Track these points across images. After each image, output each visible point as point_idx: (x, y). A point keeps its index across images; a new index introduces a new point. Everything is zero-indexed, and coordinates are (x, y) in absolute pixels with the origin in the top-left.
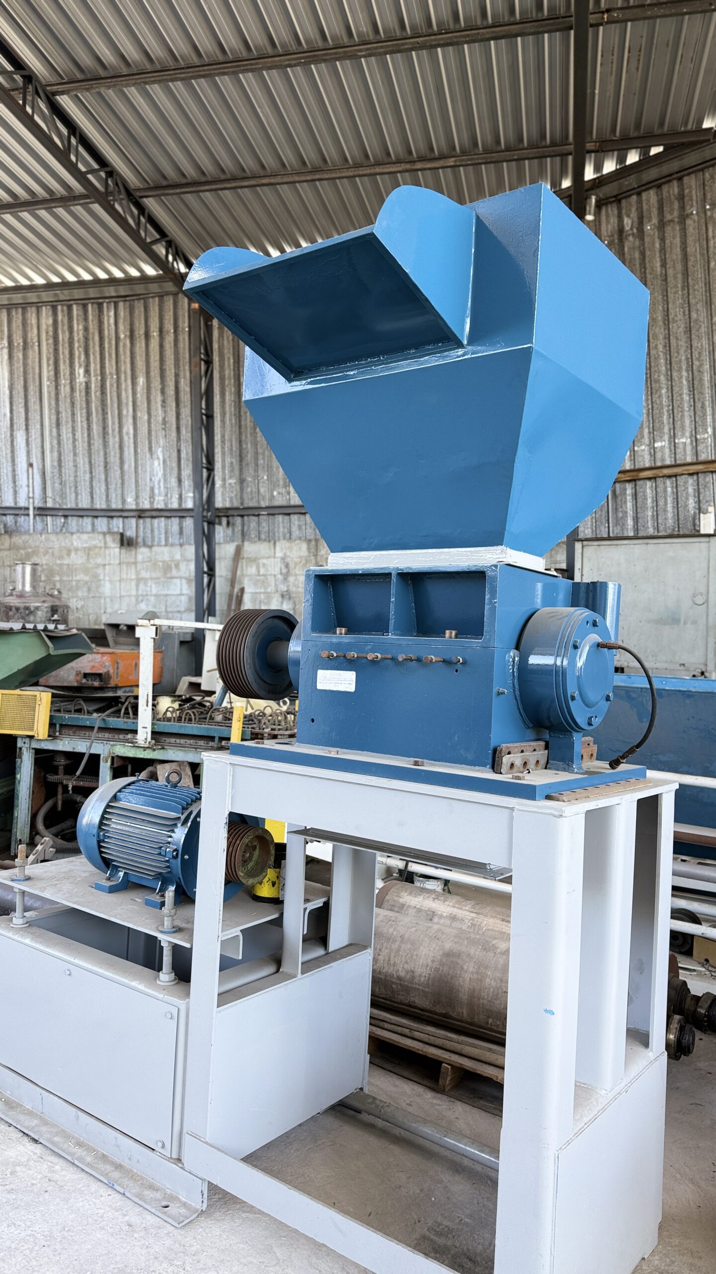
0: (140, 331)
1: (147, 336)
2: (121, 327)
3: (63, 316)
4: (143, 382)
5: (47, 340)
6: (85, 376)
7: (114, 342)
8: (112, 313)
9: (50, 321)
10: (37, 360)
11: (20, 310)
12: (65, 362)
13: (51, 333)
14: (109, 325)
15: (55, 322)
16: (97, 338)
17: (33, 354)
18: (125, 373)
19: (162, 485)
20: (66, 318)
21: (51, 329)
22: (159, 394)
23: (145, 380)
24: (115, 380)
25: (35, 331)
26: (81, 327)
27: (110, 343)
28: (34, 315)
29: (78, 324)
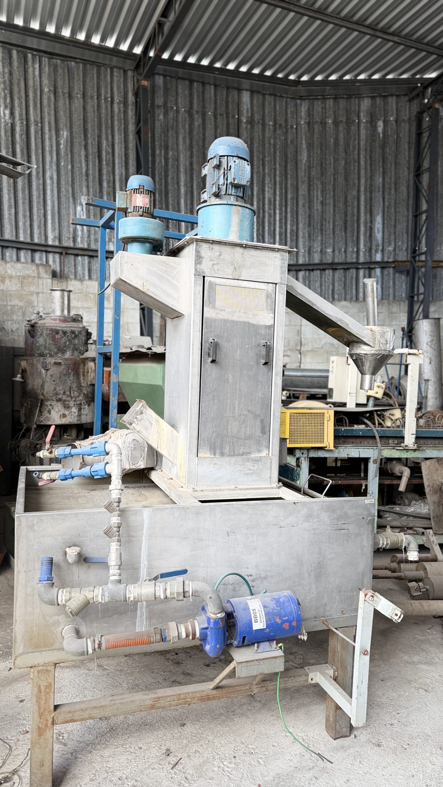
0: (62, 89)
1: (71, 95)
2: (45, 81)
7: (39, 93)
14: (34, 76)
18: (49, 123)
22: (83, 149)
23: (69, 134)
24: (40, 128)
27: (35, 92)
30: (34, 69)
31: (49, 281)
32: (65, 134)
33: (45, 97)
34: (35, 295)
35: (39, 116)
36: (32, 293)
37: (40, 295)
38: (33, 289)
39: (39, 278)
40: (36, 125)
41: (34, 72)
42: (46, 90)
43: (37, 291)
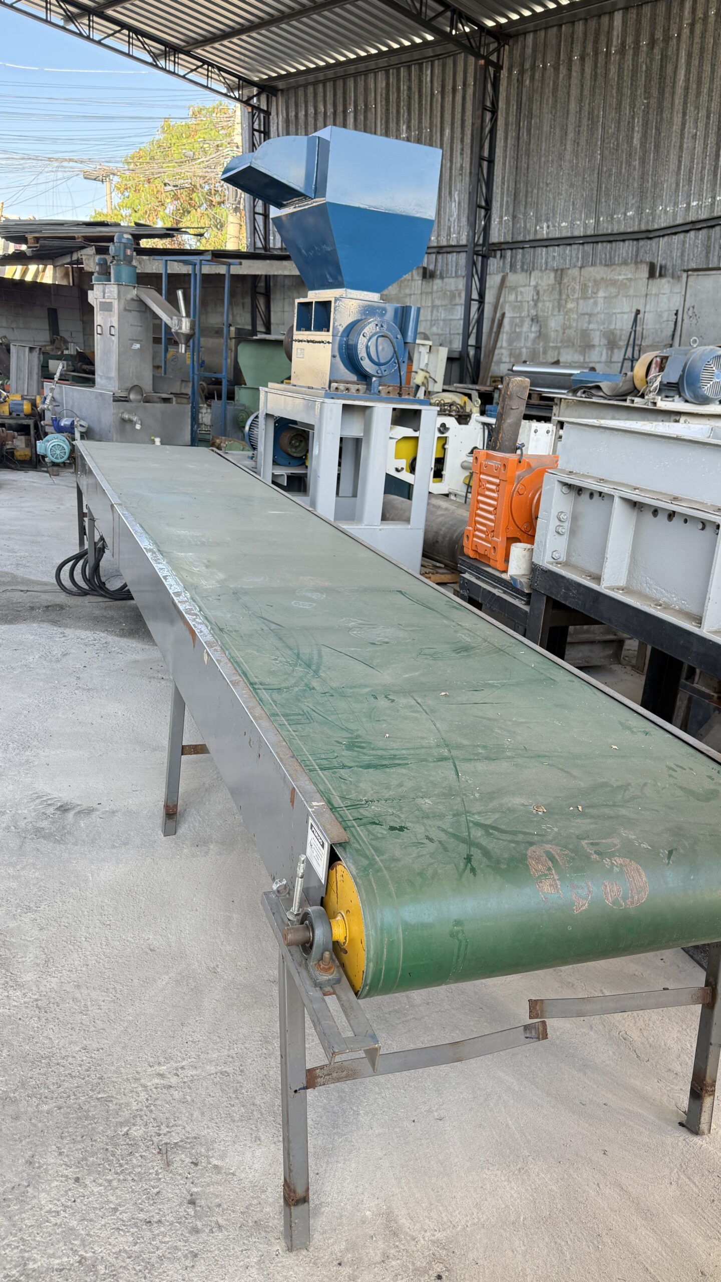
0: (449, 87)
1: (454, 89)
2: (436, 84)
3: (393, 78)
5: (381, 102)
7: (429, 99)
8: (429, 72)
9: (384, 85)
10: (374, 121)
11: (363, 77)
12: (393, 120)
13: (384, 95)
14: (427, 82)
15: (388, 84)
16: (417, 96)
17: (371, 116)
18: (436, 126)
19: (456, 224)
20: (395, 80)
21: (384, 91)
22: (459, 143)
25: (373, 95)
26: (405, 87)
27: (426, 100)
28: (372, 80)
29: (404, 84)
30: (426, 75)
31: (420, 282)
32: (447, 132)
33: (434, 100)
34: (408, 297)
35: (428, 121)
36: (406, 295)
37: (412, 296)
38: (407, 291)
39: (412, 280)
41: (426, 79)
42: (436, 92)
43: (410, 293)
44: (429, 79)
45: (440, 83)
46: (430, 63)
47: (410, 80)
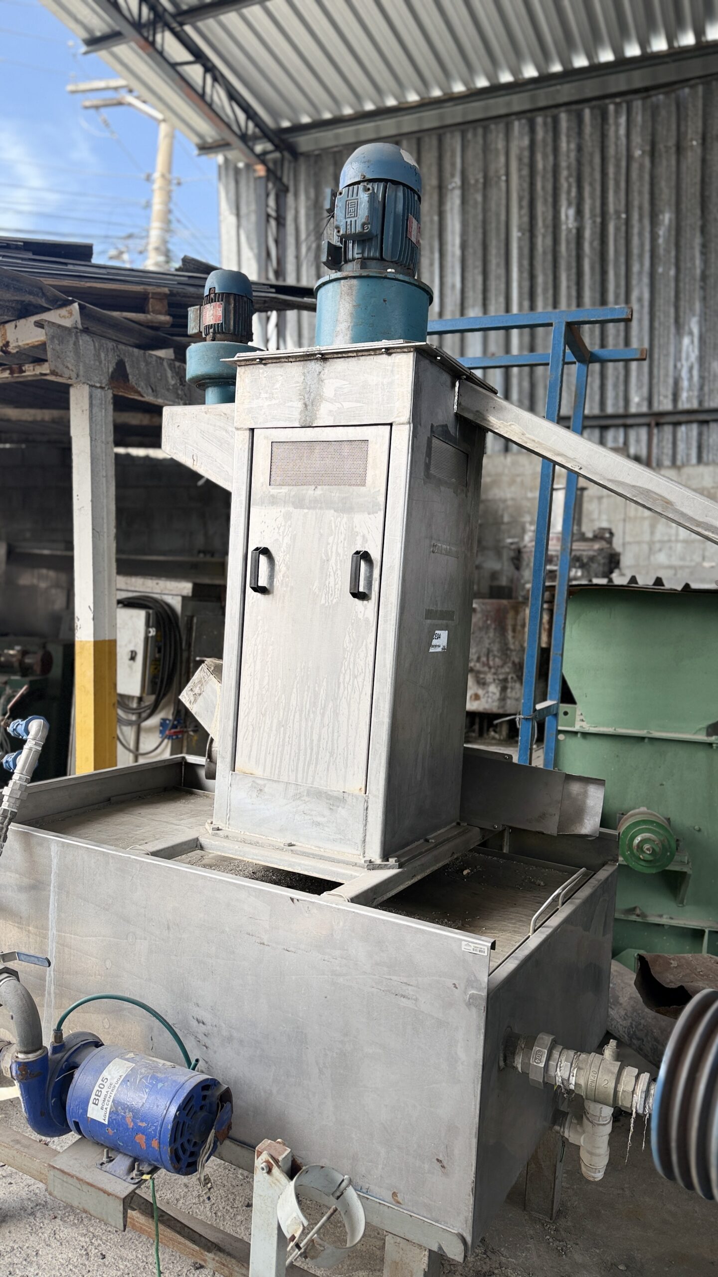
1: (679, 149)
2: (637, 139)
3: (546, 132)
4: (670, 220)
5: (520, 170)
6: (576, 220)
7: (623, 164)
8: (623, 120)
9: (526, 142)
10: (504, 202)
11: (480, 131)
12: (545, 201)
13: (526, 160)
14: (617, 137)
15: (533, 142)
16: (597, 160)
17: (497, 195)
18: (641, 208)
19: (695, 373)
20: (550, 134)
21: (526, 154)
23: (673, 216)
24: (623, 221)
25: (502, 159)
26: (573, 146)
27: (618, 166)
28: (501, 136)
29: (568, 142)
30: (617, 125)
32: (667, 218)
33: (635, 166)
40: (619, 217)
41: (617, 131)
42: (637, 153)
44: (622, 131)
45: (649, 138)
46: (624, 106)
47: (580, 133)
